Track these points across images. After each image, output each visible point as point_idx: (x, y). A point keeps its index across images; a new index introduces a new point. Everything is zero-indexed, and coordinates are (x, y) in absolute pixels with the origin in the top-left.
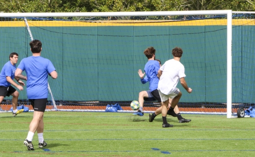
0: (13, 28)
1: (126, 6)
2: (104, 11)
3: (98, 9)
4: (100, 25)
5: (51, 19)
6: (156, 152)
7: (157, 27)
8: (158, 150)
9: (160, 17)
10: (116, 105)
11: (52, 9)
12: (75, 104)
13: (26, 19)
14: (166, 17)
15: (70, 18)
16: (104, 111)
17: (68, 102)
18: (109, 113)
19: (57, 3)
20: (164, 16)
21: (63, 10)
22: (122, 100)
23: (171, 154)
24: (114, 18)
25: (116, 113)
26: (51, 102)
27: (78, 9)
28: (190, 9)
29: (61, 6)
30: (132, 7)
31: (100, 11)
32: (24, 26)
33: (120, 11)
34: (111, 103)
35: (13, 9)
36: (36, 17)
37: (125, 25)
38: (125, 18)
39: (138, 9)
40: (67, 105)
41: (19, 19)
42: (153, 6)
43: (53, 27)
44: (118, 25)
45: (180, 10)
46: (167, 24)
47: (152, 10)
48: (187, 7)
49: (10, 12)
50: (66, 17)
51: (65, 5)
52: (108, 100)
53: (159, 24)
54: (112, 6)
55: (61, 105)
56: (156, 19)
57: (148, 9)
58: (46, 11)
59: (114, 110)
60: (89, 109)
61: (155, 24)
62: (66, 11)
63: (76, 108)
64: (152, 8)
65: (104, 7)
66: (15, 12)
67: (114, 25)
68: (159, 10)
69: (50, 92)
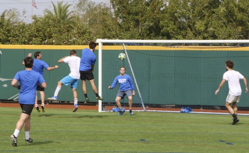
0: (115, 50)
1: (196, 36)
2: (179, 39)
3: (175, 38)
4: (177, 49)
5: (141, 44)
6: (223, 143)
7: (220, 51)
8: (224, 141)
9: (220, 44)
10: (188, 108)
11: (142, 37)
12: (158, 106)
13: (124, 45)
14: (225, 44)
15: (155, 44)
16: (179, 112)
17: (153, 105)
18: (183, 114)
19: (146, 33)
20: (223, 43)
21: (150, 38)
22: (194, 104)
23: (234, 145)
24: (186, 44)
25: (189, 114)
26: (141, 104)
27: (160, 37)
28: (242, 39)
29: (148, 35)
30: (200, 37)
31: (177, 39)
32: (122, 49)
33: (191, 39)
34: (184, 107)
35: (114, 37)
36: (131, 43)
37: (196, 49)
38: (195, 44)
39: (204, 38)
40: (152, 107)
41: (118, 44)
42: (215, 36)
43: (144, 50)
44: (191, 49)
45: (235, 39)
46: (226, 49)
47: (214, 39)
48: (240, 37)
49: (112, 39)
50: (152, 43)
51: (151, 34)
52: (183, 104)
53: (221, 49)
54: (186, 35)
55: (147, 107)
56: (217, 46)
57: (212, 38)
58: (138, 39)
59: (187, 111)
60: (169, 110)
61: (218, 49)
62: (152, 39)
63: (159, 110)
64: (215, 37)
65: (180, 36)
66: (116, 39)
67: (188, 49)
68: (220, 39)
69: (141, 97)
